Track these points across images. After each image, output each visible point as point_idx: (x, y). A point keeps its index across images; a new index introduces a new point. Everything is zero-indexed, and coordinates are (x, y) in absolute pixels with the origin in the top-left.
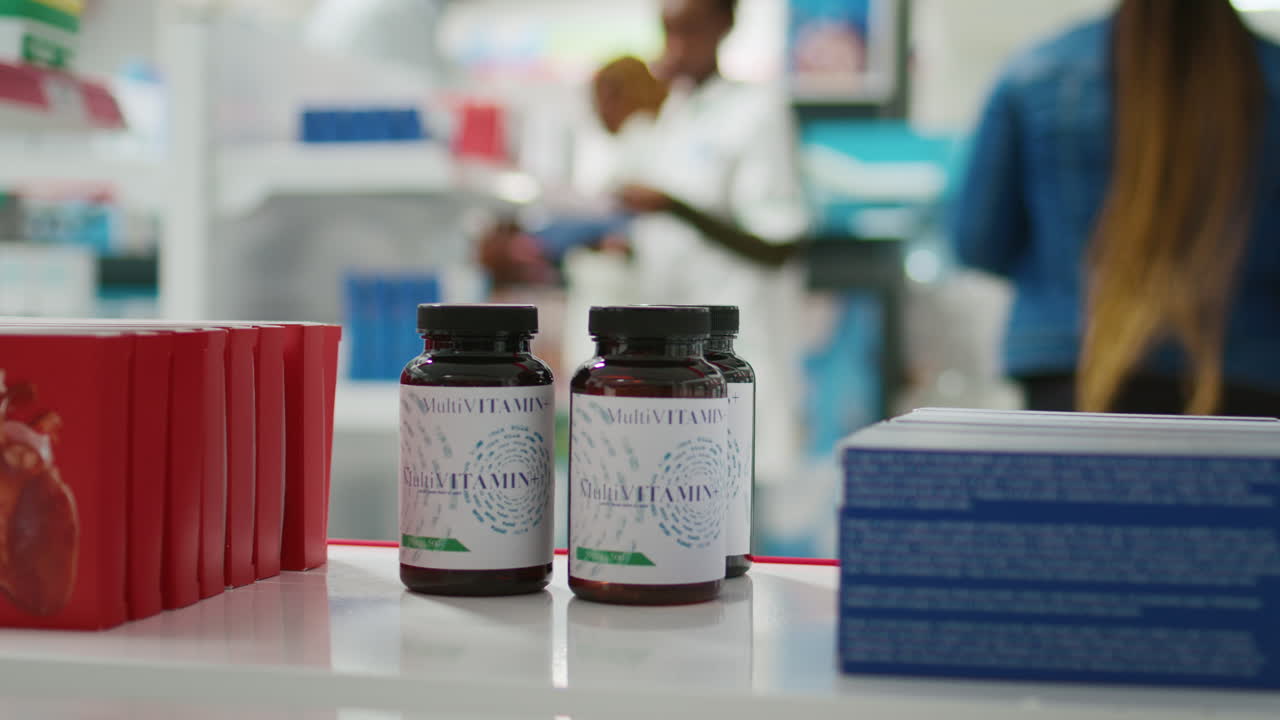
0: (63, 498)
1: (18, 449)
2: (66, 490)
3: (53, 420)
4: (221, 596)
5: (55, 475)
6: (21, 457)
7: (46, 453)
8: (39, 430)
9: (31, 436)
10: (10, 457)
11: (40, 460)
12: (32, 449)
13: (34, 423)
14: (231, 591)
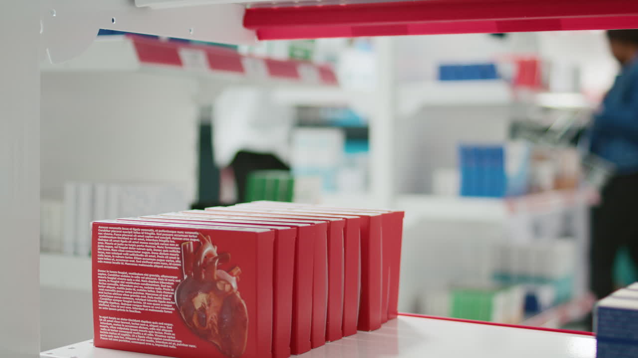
0: (242, 306)
1: (223, 282)
2: (243, 302)
3: (237, 270)
4: (324, 346)
5: (238, 295)
6: (224, 285)
7: (234, 285)
8: (232, 275)
9: (228, 276)
10: (219, 286)
11: (232, 288)
12: (229, 283)
13: (229, 271)
14: (329, 343)
